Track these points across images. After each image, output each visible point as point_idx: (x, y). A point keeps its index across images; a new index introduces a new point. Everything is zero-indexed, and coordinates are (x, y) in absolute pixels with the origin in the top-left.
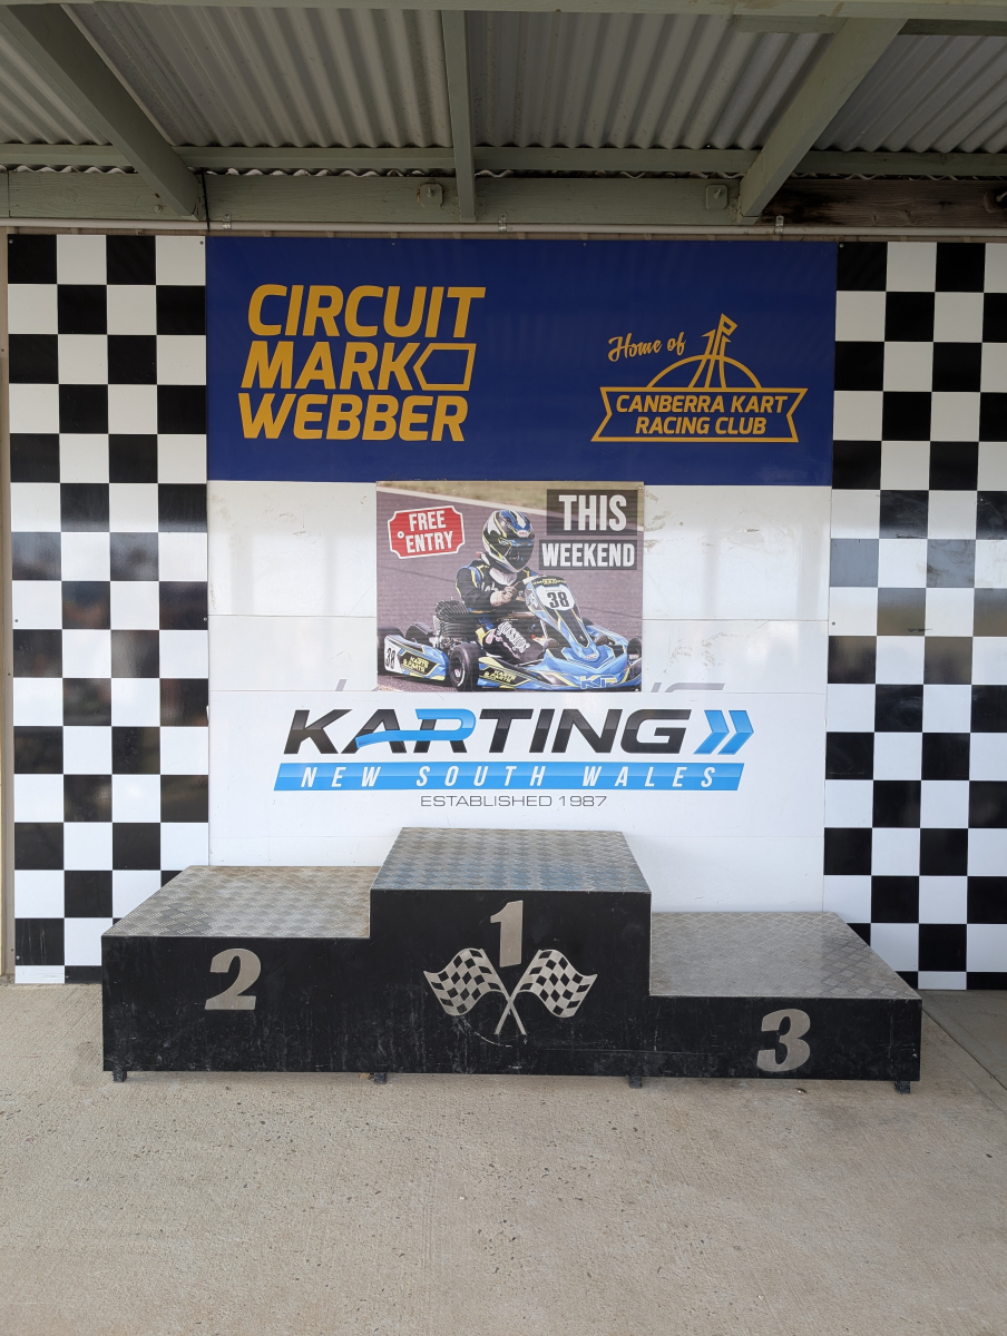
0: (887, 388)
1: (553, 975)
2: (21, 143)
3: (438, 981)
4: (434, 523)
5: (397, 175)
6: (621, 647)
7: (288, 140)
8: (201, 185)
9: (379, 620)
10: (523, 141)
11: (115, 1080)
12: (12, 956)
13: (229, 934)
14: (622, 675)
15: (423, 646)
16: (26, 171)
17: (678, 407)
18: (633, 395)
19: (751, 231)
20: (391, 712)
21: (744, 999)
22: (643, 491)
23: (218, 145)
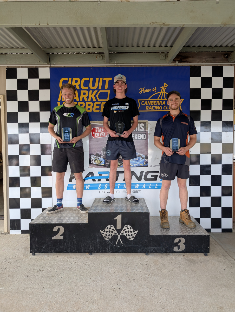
0: (202, 98)
1: (128, 231)
2: (9, 48)
3: (103, 232)
4: (101, 130)
5: (92, 53)
6: (143, 157)
7: (68, 47)
8: (48, 56)
9: (89, 151)
10: (119, 46)
11: (33, 255)
12: (9, 228)
13: (57, 223)
14: (144, 163)
15: (99, 158)
16: (10, 54)
17: (155, 104)
18: (145, 101)
19: (171, 64)
20: (93, 172)
21: (170, 235)
22: (147, 122)
23: (52, 48)
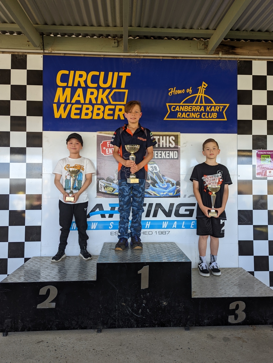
0: (253, 104)
6: (174, 183)
7: (70, 22)
10: (143, 25)
14: (174, 192)
17: (190, 110)
18: (176, 106)
19: (212, 56)
20: (102, 204)
22: (180, 135)
23: (47, 24)
